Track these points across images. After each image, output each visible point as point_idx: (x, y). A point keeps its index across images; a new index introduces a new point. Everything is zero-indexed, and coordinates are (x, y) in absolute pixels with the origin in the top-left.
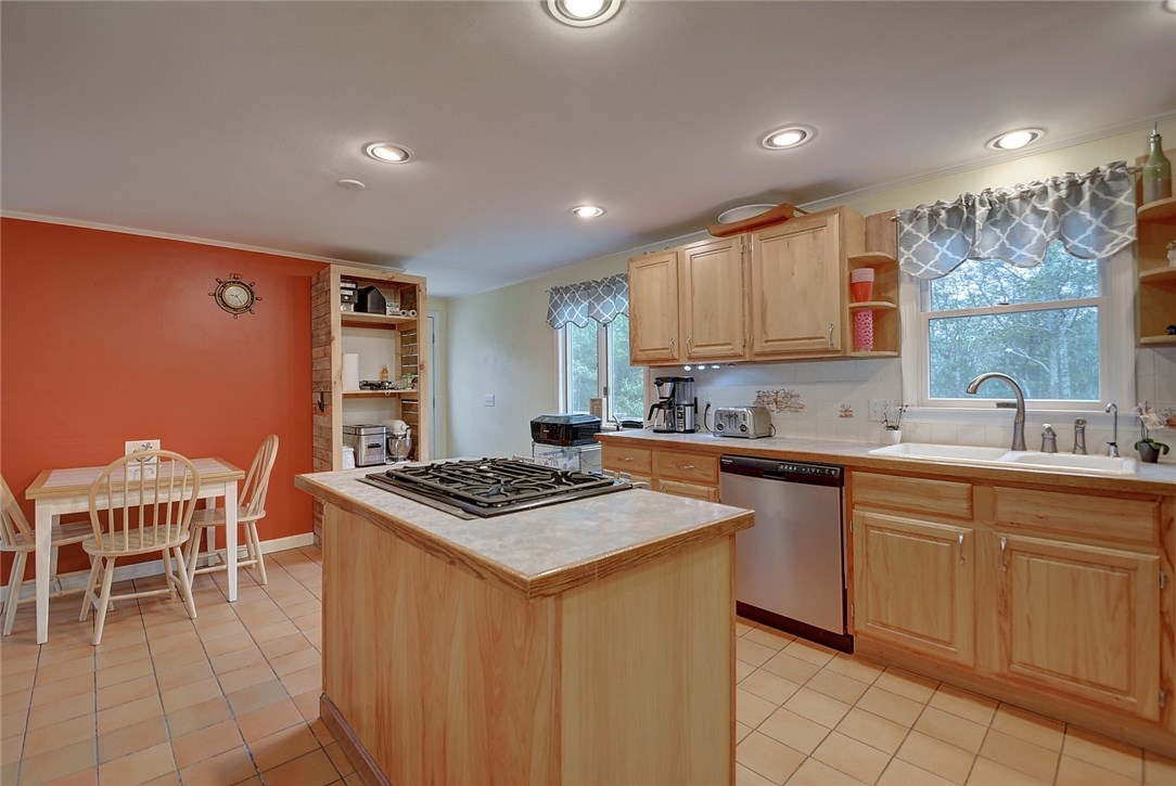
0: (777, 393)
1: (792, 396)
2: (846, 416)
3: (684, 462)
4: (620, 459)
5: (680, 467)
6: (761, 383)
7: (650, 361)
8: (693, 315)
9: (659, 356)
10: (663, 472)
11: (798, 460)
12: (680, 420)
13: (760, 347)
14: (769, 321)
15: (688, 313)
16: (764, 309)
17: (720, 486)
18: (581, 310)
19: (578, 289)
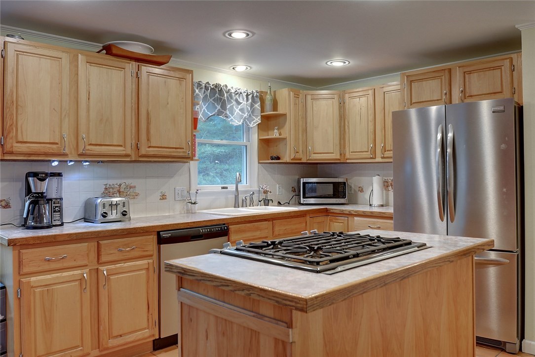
0: (120, 185)
1: (131, 187)
2: (163, 199)
3: (127, 245)
4: (49, 260)
5: (121, 251)
6: (108, 178)
7: (30, 154)
8: (88, 116)
9: (47, 150)
10: (104, 259)
11: (208, 224)
12: (57, 215)
13: (144, 150)
14: (152, 131)
15: (83, 113)
16: (148, 123)
17: (155, 257)
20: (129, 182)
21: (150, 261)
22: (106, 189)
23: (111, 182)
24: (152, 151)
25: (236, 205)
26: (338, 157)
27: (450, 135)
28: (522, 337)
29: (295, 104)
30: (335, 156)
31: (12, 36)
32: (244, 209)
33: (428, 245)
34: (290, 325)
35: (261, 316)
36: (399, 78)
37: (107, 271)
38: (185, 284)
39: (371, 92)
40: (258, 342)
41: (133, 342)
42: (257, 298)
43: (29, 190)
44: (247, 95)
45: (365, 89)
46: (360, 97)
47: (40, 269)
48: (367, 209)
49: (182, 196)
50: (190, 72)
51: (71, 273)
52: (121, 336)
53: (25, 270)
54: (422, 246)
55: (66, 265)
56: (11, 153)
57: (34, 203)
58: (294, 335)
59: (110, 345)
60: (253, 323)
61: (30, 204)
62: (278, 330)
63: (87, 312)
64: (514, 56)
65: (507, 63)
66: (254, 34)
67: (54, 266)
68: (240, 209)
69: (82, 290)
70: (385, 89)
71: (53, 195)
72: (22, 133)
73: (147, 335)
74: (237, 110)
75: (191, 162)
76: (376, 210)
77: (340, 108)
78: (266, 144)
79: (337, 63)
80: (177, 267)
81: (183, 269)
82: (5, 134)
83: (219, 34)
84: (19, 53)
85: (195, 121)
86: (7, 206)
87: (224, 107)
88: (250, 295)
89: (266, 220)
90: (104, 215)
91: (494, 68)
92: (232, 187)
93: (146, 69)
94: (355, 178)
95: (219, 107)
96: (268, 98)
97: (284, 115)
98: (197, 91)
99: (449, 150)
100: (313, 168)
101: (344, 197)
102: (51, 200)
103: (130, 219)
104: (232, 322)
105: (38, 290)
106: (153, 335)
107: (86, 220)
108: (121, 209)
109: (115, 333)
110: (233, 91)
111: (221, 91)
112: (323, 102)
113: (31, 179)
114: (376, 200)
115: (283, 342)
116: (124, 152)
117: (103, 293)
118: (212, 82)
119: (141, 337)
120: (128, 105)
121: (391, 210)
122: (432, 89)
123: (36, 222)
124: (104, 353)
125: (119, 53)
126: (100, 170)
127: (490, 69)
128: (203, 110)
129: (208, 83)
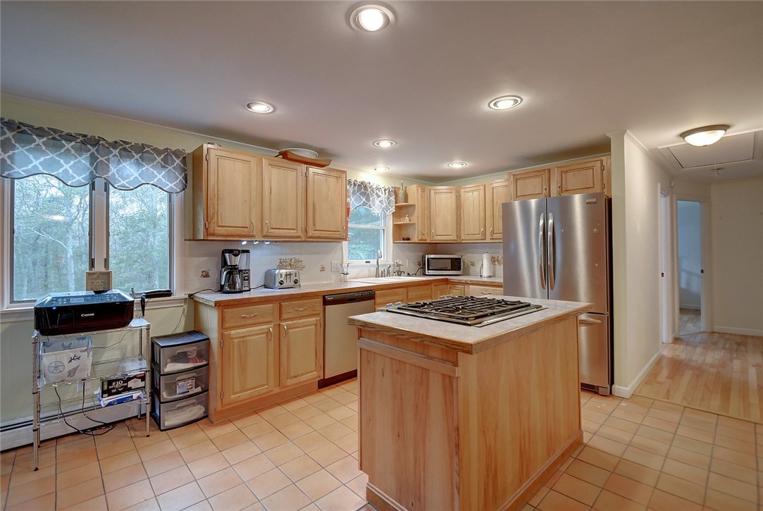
0: (291, 260)
1: (299, 262)
2: (323, 271)
3: (300, 306)
4: (244, 317)
5: (297, 310)
6: (282, 254)
7: (227, 236)
8: (270, 206)
9: (239, 233)
10: (284, 316)
11: (360, 290)
12: (246, 282)
13: (310, 234)
14: (317, 219)
15: (266, 204)
16: (314, 212)
17: (321, 315)
18: (75, 167)
19: (70, 137)
20: (297, 257)
21: (318, 318)
22: (280, 262)
23: (284, 257)
24: (317, 234)
25: (377, 276)
26: (455, 238)
27: (551, 221)
28: (612, 383)
29: (422, 197)
30: (453, 237)
31: (212, 144)
32: (383, 278)
33: (543, 307)
34: (456, 364)
35: (432, 358)
36: (506, 177)
37: (287, 325)
38: (364, 334)
39: (482, 188)
40: (428, 377)
41: (304, 381)
42: (430, 344)
43: (224, 263)
44: (385, 190)
45: (477, 185)
46: (473, 191)
47: (238, 324)
48: (479, 279)
49: (337, 269)
50: (345, 172)
51: (260, 327)
52: (296, 377)
53: (227, 325)
54: (538, 308)
55: (257, 321)
56: (213, 235)
57: (230, 274)
58: (458, 372)
59: (288, 384)
60: (425, 363)
61: (227, 274)
62: (446, 368)
63: (271, 358)
64: (604, 158)
65: (598, 164)
66: (396, 143)
67: (248, 322)
68: (380, 278)
69: (268, 340)
70: (493, 186)
71: (243, 267)
72: (221, 219)
73: (315, 376)
74: (377, 202)
75: (344, 242)
76: (485, 280)
77: (457, 200)
78: (398, 228)
79: (457, 165)
80: (359, 321)
81: (364, 322)
82: (209, 220)
83: (370, 144)
84: (219, 157)
85: (348, 209)
86: (206, 275)
87: (368, 199)
88: (423, 341)
89: (402, 287)
90: (281, 283)
91: (587, 168)
92: (373, 262)
93: (312, 170)
94: (468, 255)
95: (364, 200)
96: (401, 192)
97: (414, 205)
98: (348, 187)
99: (550, 233)
100: (435, 247)
101: (459, 269)
102: (242, 271)
103: (300, 286)
104: (405, 363)
105: (236, 341)
106: (320, 376)
107: (265, 286)
108: (293, 278)
109: (292, 375)
110: (374, 187)
111: (365, 187)
112: (444, 196)
113: (227, 255)
114: (485, 273)
115: (450, 377)
116: (296, 235)
117: (284, 342)
118: (359, 180)
119: (310, 378)
120: (300, 197)
121: (501, 280)
122: (534, 184)
123: (230, 288)
124: (284, 389)
125: (294, 158)
126: (277, 248)
127: (583, 169)
128: (353, 202)
129: (356, 180)
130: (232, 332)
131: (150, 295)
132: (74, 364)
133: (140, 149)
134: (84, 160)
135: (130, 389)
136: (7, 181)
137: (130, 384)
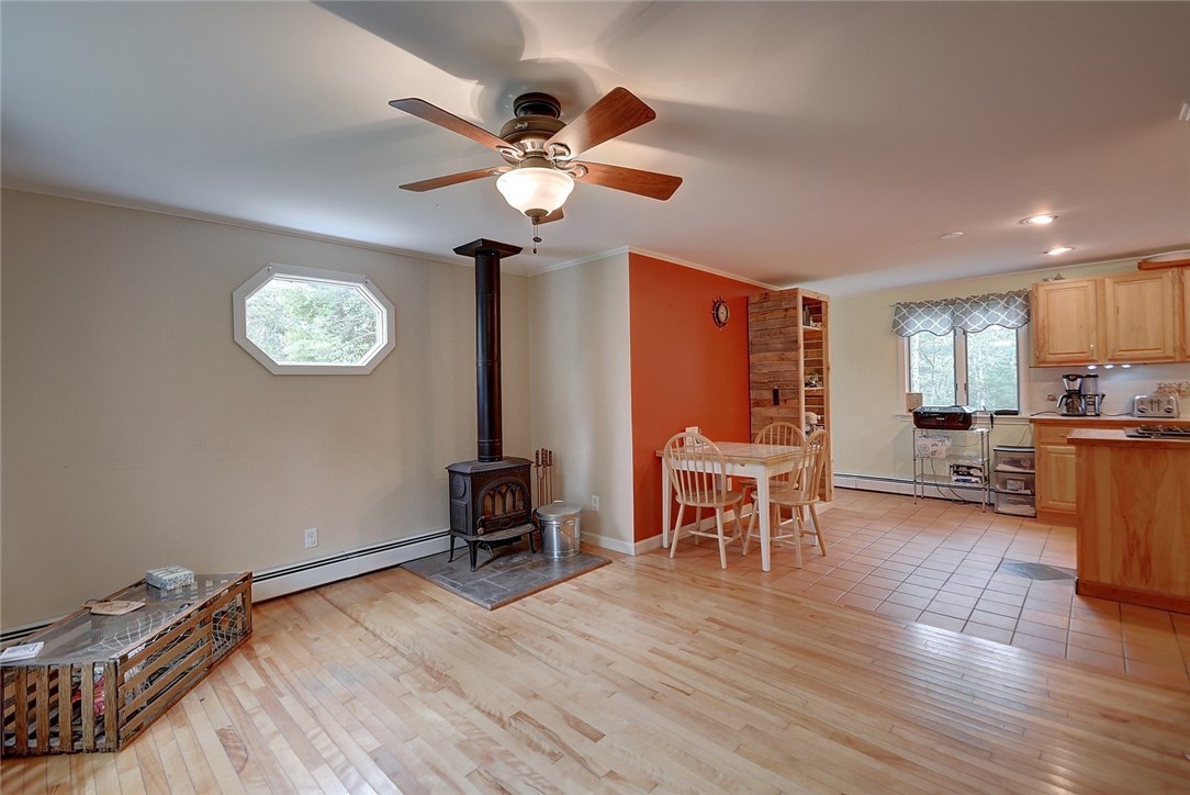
6: (1160, 378)
7: (1061, 363)
8: (1118, 327)
9: (1082, 359)
15: (1111, 326)
18: (940, 322)
19: (937, 304)
22: (1160, 388)
23: (1165, 382)
53: (1043, 440)
71: (1089, 392)
86: (1053, 399)
102: (1085, 395)
105: (1053, 455)
108: (1164, 406)
123: (1069, 411)
130: (1049, 447)
131: (998, 413)
132: (935, 448)
133: (985, 298)
134: (946, 316)
135: (972, 475)
136: (906, 339)
137: (972, 471)
